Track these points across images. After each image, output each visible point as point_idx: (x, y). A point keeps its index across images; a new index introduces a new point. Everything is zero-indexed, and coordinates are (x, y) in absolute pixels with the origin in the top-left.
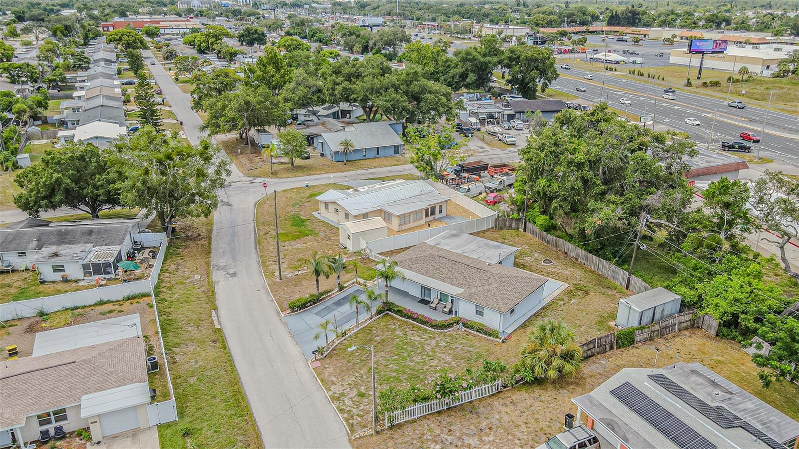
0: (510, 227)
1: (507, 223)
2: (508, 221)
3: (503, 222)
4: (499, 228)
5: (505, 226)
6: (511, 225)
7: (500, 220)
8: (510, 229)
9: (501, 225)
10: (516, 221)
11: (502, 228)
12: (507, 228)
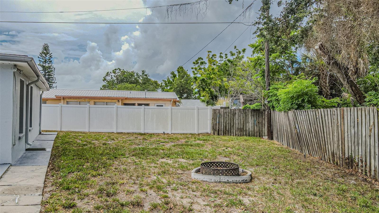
0: (242, 132)
2: (237, 115)
3: (228, 118)
4: (220, 133)
5: (232, 128)
6: (243, 126)
7: (222, 113)
8: (242, 134)
9: (225, 125)
10: (254, 116)
11: (227, 132)
12: (237, 133)
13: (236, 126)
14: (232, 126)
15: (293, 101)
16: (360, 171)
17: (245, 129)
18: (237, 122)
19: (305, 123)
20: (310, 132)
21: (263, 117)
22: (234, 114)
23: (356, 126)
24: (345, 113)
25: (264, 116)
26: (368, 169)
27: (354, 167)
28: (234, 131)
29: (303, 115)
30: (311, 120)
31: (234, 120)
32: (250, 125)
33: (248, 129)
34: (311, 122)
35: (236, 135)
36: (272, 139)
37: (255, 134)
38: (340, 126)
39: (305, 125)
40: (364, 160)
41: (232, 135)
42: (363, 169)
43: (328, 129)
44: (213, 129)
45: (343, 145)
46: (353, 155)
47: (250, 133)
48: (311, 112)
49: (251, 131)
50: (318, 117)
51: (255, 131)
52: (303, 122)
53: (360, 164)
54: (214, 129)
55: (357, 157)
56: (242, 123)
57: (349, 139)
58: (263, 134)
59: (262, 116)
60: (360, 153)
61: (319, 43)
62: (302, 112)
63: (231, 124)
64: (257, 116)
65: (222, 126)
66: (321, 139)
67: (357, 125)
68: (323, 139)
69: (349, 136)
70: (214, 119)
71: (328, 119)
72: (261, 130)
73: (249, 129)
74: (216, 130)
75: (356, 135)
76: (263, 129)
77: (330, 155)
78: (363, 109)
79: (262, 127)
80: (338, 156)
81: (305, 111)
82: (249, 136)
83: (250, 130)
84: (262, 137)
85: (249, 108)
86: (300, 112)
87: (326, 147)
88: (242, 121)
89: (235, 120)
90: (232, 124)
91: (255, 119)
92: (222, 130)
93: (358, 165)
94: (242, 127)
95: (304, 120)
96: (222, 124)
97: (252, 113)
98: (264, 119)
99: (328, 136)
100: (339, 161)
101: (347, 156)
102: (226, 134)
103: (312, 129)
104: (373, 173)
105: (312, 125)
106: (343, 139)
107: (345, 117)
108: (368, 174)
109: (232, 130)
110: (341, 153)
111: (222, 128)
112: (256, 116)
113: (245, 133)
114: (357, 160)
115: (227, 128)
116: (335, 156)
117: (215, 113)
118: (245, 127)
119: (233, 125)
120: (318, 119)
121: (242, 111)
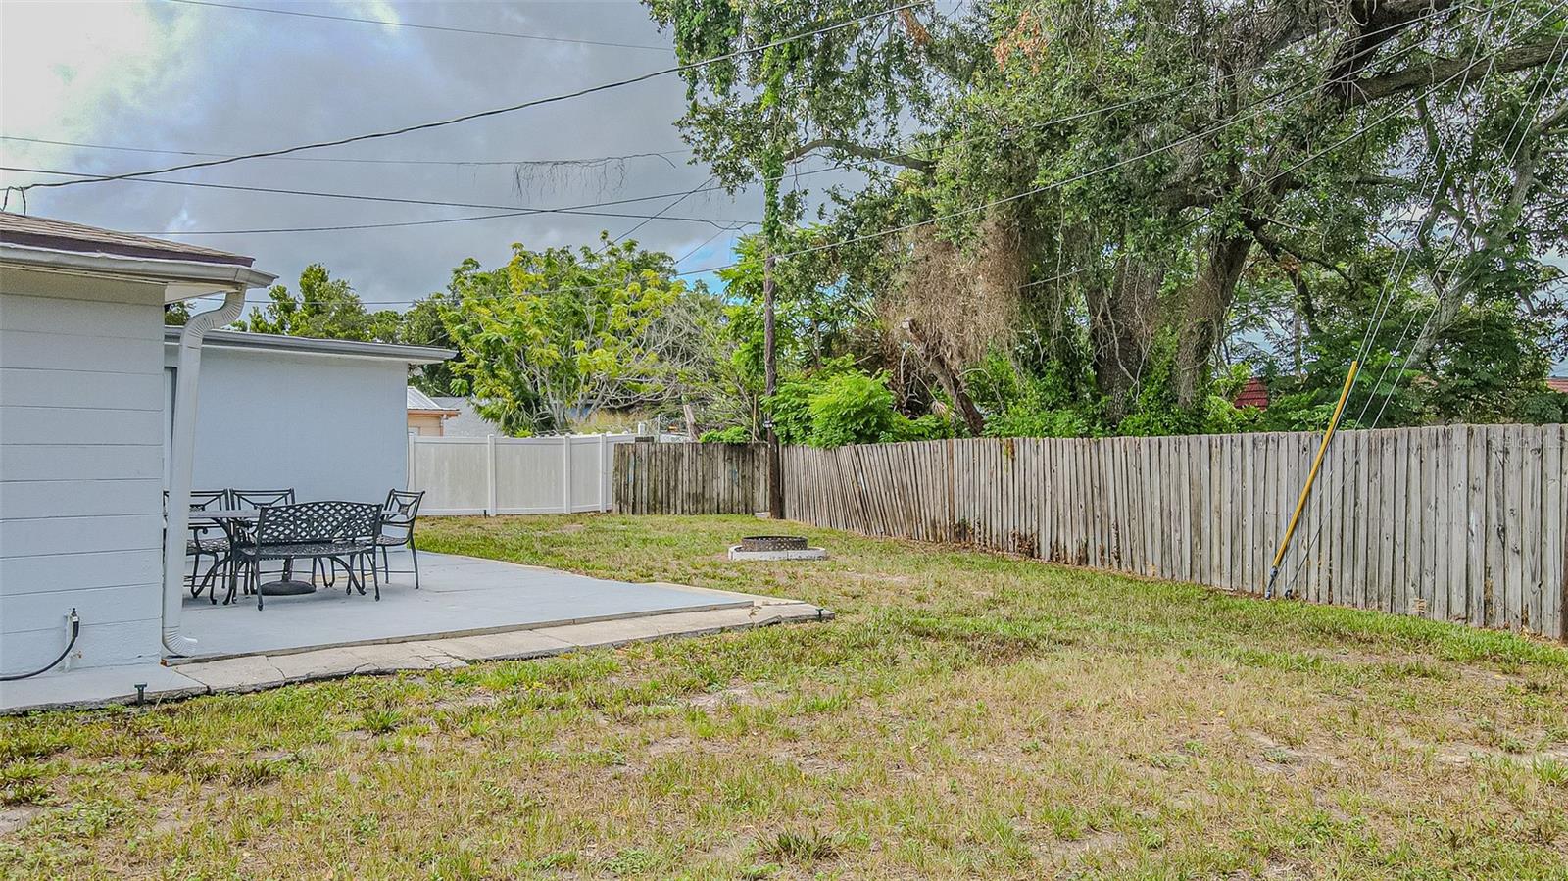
0: (701, 502)
1: (685, 476)
2: (686, 459)
3: (660, 466)
4: (638, 507)
5: (672, 495)
6: (703, 487)
7: (644, 454)
8: (700, 508)
9: (652, 486)
10: (732, 462)
11: (657, 506)
12: (686, 507)
13: (684, 488)
14: (672, 489)
15: (845, 425)
16: (977, 541)
17: (707, 496)
18: (686, 478)
19: (878, 469)
20: (890, 486)
21: (756, 463)
22: (678, 457)
23: (971, 469)
24: (955, 449)
25: (759, 460)
26: (988, 536)
27: (968, 538)
28: (679, 502)
29: (876, 454)
30: (891, 463)
31: (677, 472)
32: (722, 485)
33: (715, 495)
34: (892, 468)
35: (683, 513)
36: (782, 517)
37: (736, 509)
38: (945, 471)
39: (879, 474)
40: (982, 523)
41: (673, 512)
42: (982, 536)
43: (924, 477)
44: (617, 500)
45: (951, 505)
46: (967, 519)
47: (722, 506)
48: (893, 450)
49: (724, 500)
50: (906, 457)
51: (735, 502)
52: (874, 469)
53: (977, 530)
54: (620, 498)
55: (972, 521)
56: (700, 479)
57: (961, 493)
58: (756, 507)
59: (753, 461)
60: (977, 513)
61: (909, 319)
62: (875, 449)
63: (669, 484)
64: (740, 462)
65: (645, 489)
66: (911, 498)
67: (972, 467)
68: (916, 499)
69: (961, 487)
70: (620, 470)
71: (924, 460)
72: (749, 496)
73: (719, 495)
74: (627, 502)
75: (972, 485)
76: (756, 495)
77: (929, 525)
78: (982, 442)
79: (753, 488)
80: (942, 525)
81: (881, 446)
82: (719, 513)
83: (722, 497)
84: (753, 514)
85: (720, 439)
86: (870, 448)
87: (920, 512)
88: (700, 474)
89: (680, 473)
90: (672, 484)
91: (735, 467)
92: (645, 500)
93: (973, 534)
94: (699, 490)
95: (878, 464)
96: (645, 484)
97: (727, 452)
98: (758, 468)
99: (925, 492)
100: (943, 534)
101: (956, 522)
102: (655, 510)
103: (895, 481)
104: (994, 541)
105: (893, 472)
106: (951, 494)
107: (955, 455)
108: (988, 543)
109: (672, 500)
110: (947, 518)
111: (645, 494)
112: (737, 460)
113: (706, 506)
114: (972, 526)
115: (659, 494)
116: (938, 525)
117: (623, 454)
118: (707, 489)
119: (676, 486)
120: (906, 462)
121: (700, 447)
